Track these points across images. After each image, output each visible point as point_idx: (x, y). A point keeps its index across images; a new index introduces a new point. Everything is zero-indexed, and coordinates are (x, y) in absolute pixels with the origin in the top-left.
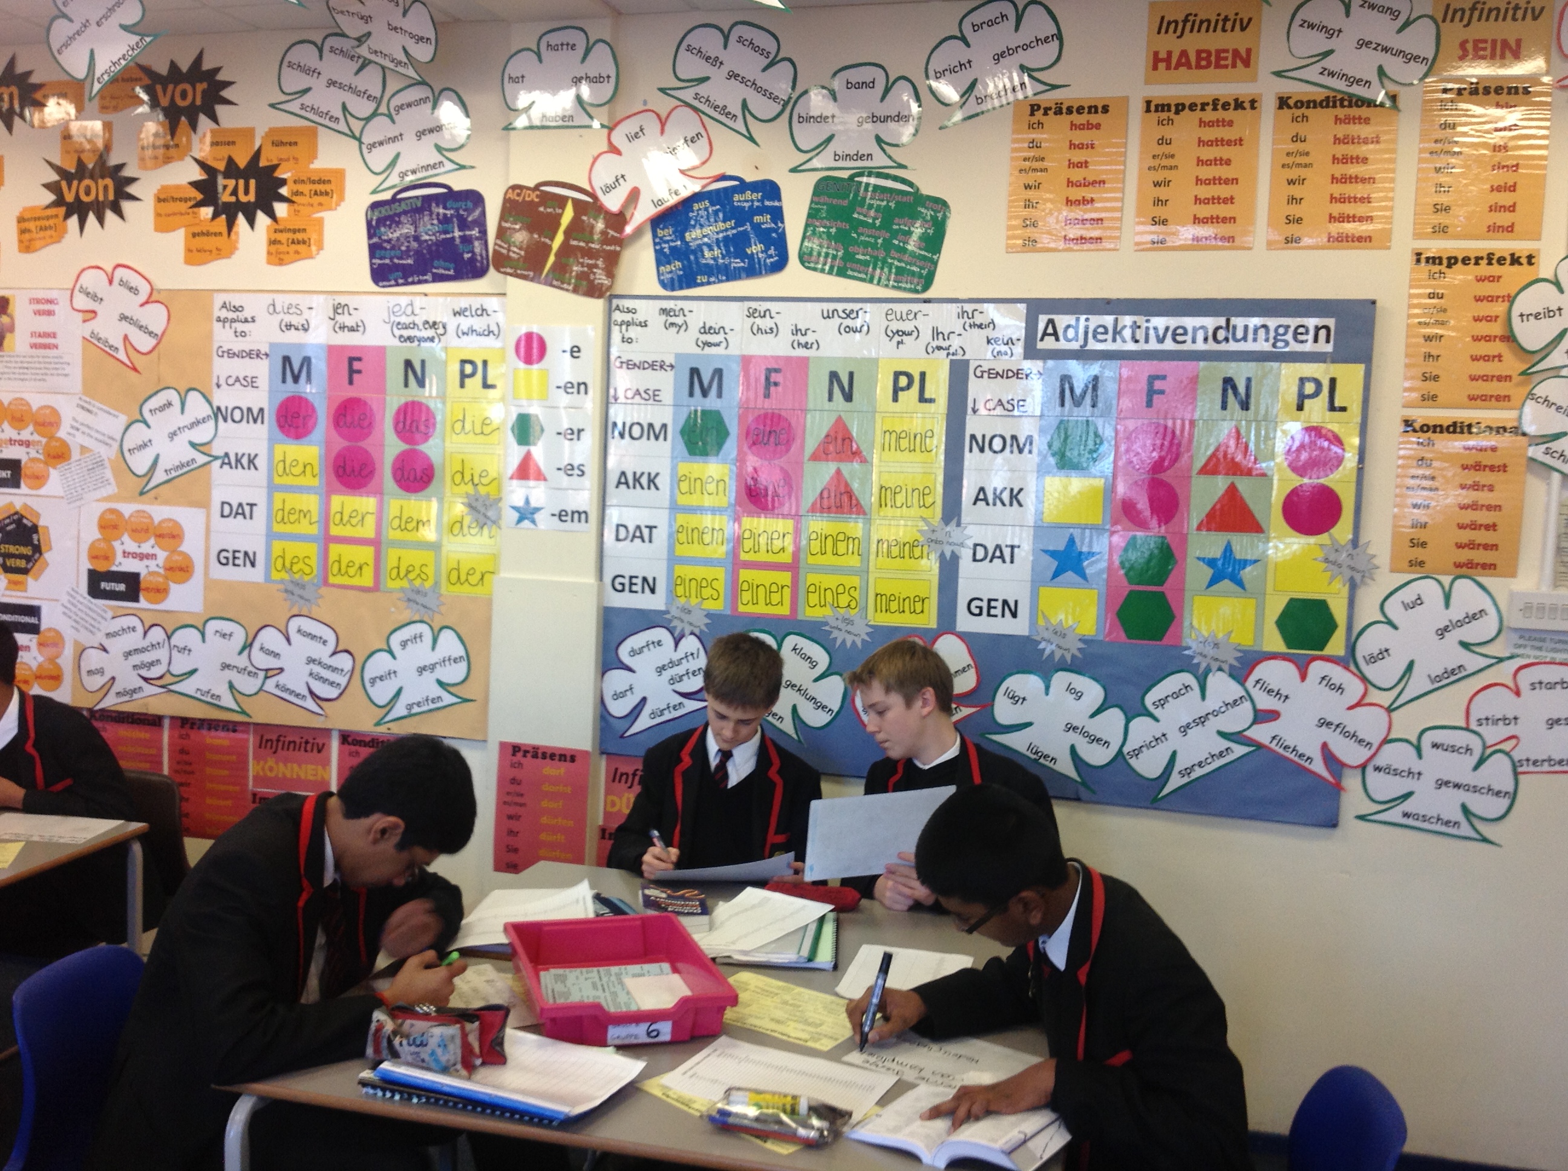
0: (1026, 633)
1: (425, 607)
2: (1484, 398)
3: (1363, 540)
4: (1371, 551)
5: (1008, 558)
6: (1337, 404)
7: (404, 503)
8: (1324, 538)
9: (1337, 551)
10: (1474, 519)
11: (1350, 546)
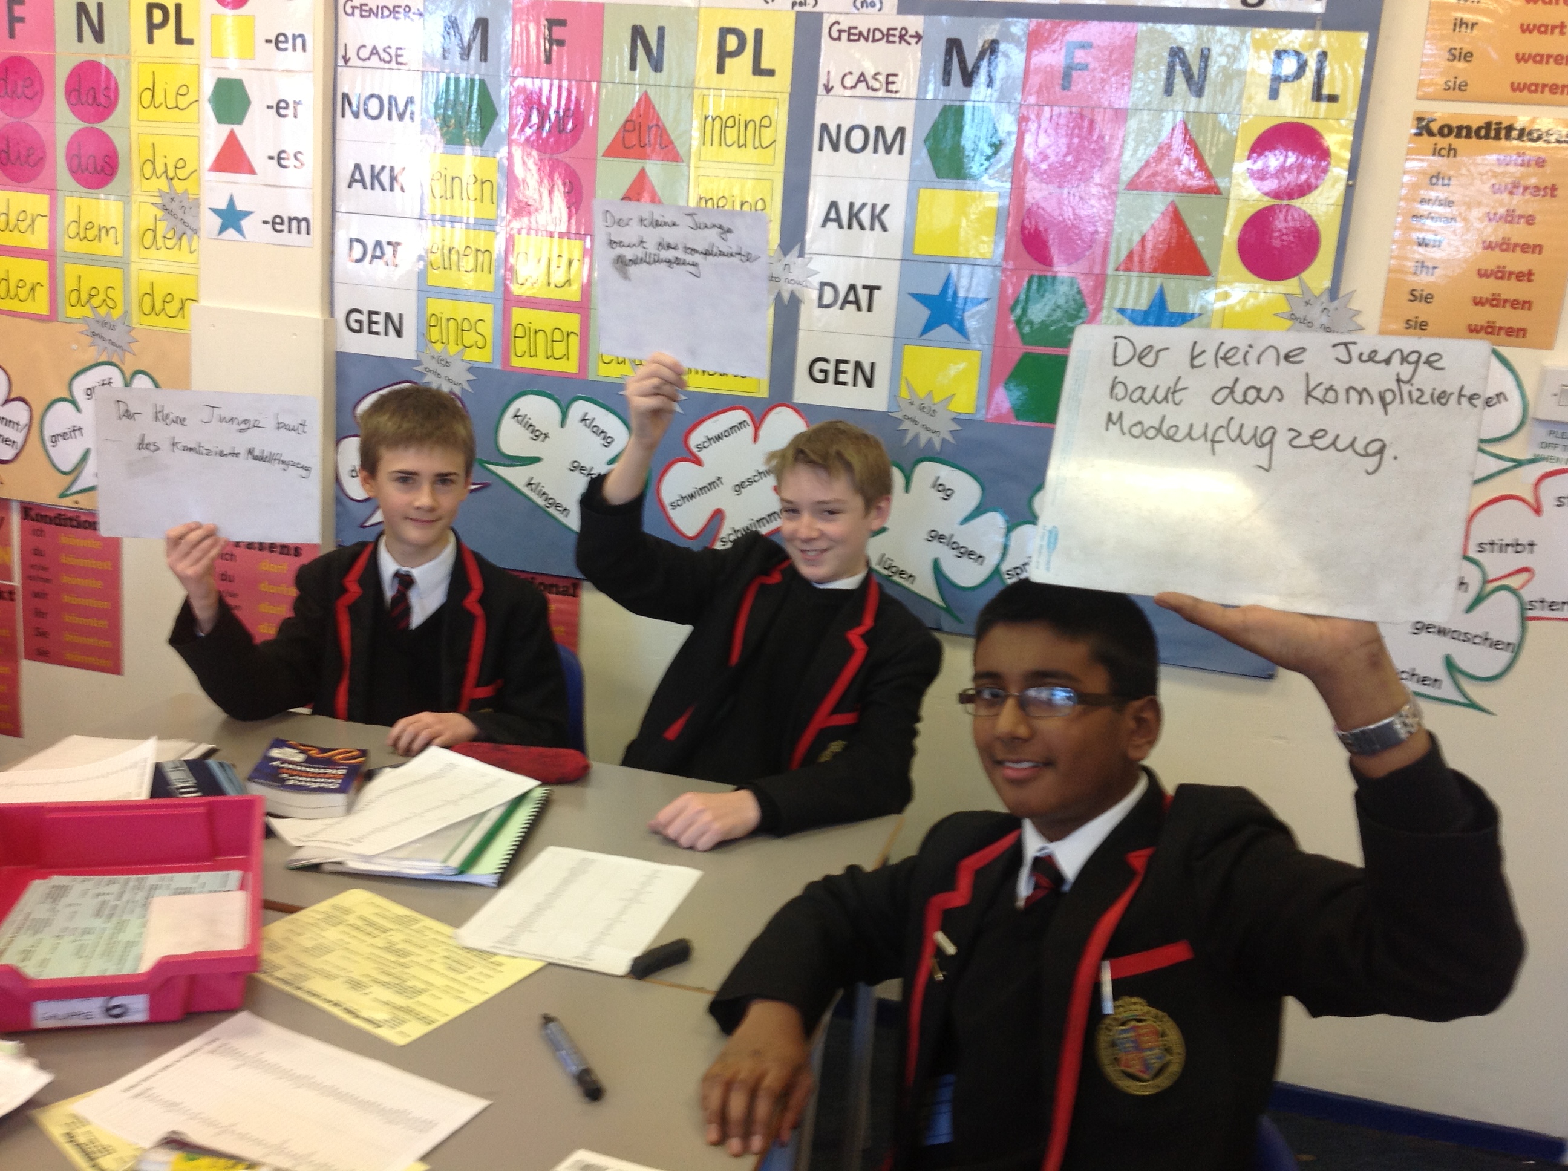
0: (883, 407)
1: (113, 344)
2: (1534, 88)
3: (1344, 290)
4: (1355, 305)
5: (864, 303)
6: (1326, 91)
7: (84, 202)
8: (1290, 286)
9: (1307, 303)
10: (1501, 264)
11: (1325, 298)
